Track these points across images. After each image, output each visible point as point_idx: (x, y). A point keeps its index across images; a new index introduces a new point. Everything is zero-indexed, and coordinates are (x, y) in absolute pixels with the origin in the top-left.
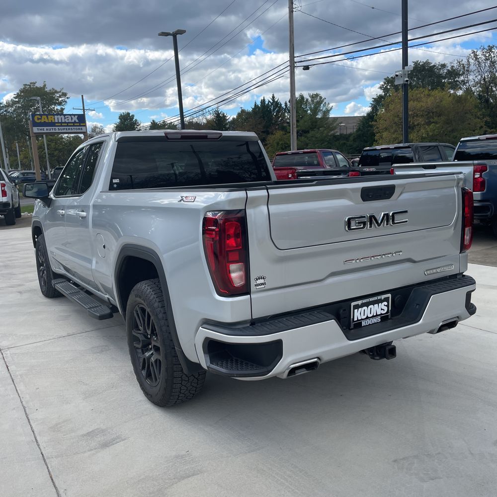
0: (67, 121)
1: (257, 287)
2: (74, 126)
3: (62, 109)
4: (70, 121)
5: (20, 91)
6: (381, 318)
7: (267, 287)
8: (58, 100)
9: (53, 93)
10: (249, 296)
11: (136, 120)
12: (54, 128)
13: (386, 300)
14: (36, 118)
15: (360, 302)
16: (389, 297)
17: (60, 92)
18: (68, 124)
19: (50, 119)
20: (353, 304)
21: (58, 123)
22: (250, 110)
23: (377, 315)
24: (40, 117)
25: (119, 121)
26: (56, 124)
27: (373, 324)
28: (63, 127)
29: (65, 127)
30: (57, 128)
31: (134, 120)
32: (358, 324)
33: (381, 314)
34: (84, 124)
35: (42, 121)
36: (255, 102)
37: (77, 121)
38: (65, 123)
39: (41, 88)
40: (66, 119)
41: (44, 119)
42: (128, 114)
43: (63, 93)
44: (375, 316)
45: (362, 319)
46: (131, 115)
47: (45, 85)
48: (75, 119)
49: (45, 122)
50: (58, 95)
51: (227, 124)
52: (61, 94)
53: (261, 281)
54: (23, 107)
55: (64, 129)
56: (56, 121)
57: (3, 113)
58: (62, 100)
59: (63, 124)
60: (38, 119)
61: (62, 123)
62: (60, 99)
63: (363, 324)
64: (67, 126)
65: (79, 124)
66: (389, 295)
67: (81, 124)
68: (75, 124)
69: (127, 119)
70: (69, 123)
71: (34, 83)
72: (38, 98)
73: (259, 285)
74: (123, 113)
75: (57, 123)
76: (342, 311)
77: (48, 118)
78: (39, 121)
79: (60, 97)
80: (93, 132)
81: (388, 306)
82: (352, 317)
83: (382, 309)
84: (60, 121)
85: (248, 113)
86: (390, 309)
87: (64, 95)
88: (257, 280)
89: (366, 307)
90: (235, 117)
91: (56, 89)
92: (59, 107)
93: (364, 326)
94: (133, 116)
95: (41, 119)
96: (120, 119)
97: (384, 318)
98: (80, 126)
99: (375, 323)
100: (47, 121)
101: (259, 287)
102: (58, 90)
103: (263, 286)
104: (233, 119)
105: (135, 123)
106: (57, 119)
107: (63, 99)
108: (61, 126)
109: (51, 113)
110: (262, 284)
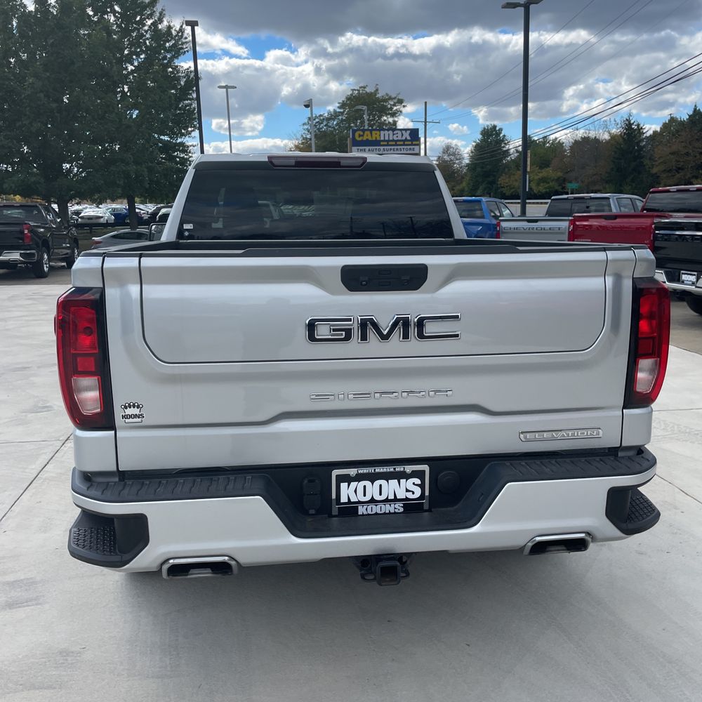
0: (395, 139)
1: (127, 420)
2: (404, 145)
3: (395, 123)
4: (400, 138)
5: (347, 98)
6: (405, 506)
7: (146, 421)
8: (391, 109)
9: (386, 101)
10: (113, 432)
11: (504, 136)
12: (378, 148)
13: (420, 474)
14: (357, 134)
15: (352, 472)
16: (424, 471)
17: (395, 98)
18: (396, 143)
19: (375, 135)
20: (335, 473)
21: (384, 141)
22: (685, 117)
23: (396, 500)
24: (361, 133)
25: (480, 137)
26: (382, 143)
27: (385, 513)
28: (390, 147)
29: (393, 147)
30: (382, 148)
31: (501, 135)
32: (350, 510)
33: (407, 499)
34: (418, 143)
35: (365, 139)
36: (695, 106)
37: (409, 138)
38: (393, 140)
39: (372, 93)
40: (395, 136)
41: (367, 136)
42: (495, 127)
43: (399, 99)
44: (391, 501)
45: (359, 502)
46: (497, 129)
47: (377, 90)
48: (407, 135)
49: (367, 139)
50: (392, 103)
51: (642, 140)
52: (396, 101)
53: (135, 411)
54: (348, 120)
55: (391, 149)
56: (382, 139)
57: (323, 127)
58: (396, 110)
59: (390, 143)
60: (360, 136)
61: (388, 141)
62: (395, 108)
63: (361, 510)
64: (396, 145)
65: (410, 143)
66: (426, 468)
67: (414, 143)
68: (406, 143)
69: (491, 135)
70: (398, 141)
71: (364, 87)
72: (365, 108)
73: (131, 416)
74: (488, 126)
75: (382, 141)
76: (306, 481)
77: (371, 134)
78: (360, 139)
79: (394, 105)
80: (444, 153)
81: (422, 486)
82: (334, 496)
83: (407, 491)
84: (387, 138)
85: (682, 123)
86: (427, 493)
87: (400, 102)
88: (126, 407)
89: (370, 483)
90: (658, 130)
91: (390, 94)
92: (391, 120)
93: (363, 515)
94: (501, 130)
95: (363, 136)
96: (481, 134)
97: (411, 507)
98: (412, 145)
99: (390, 513)
100: (370, 139)
101: (131, 420)
102: (393, 96)
103: (139, 420)
104: (655, 132)
105: (503, 141)
106: (384, 135)
107: (398, 107)
108: (388, 145)
109: (381, 127)
110: (136, 416)
